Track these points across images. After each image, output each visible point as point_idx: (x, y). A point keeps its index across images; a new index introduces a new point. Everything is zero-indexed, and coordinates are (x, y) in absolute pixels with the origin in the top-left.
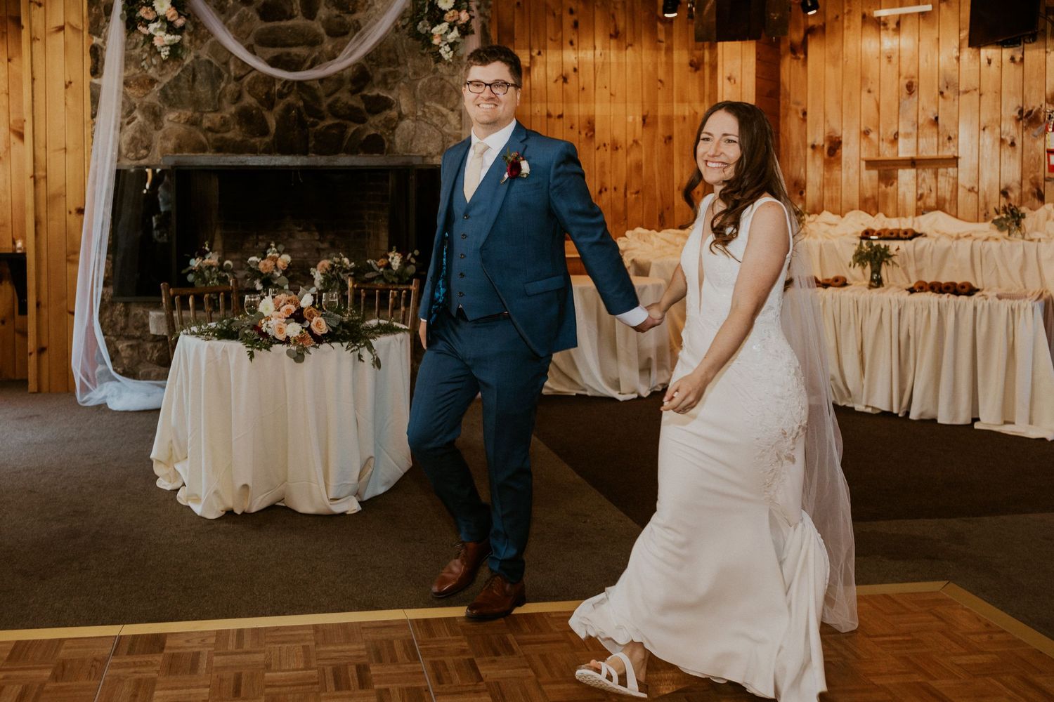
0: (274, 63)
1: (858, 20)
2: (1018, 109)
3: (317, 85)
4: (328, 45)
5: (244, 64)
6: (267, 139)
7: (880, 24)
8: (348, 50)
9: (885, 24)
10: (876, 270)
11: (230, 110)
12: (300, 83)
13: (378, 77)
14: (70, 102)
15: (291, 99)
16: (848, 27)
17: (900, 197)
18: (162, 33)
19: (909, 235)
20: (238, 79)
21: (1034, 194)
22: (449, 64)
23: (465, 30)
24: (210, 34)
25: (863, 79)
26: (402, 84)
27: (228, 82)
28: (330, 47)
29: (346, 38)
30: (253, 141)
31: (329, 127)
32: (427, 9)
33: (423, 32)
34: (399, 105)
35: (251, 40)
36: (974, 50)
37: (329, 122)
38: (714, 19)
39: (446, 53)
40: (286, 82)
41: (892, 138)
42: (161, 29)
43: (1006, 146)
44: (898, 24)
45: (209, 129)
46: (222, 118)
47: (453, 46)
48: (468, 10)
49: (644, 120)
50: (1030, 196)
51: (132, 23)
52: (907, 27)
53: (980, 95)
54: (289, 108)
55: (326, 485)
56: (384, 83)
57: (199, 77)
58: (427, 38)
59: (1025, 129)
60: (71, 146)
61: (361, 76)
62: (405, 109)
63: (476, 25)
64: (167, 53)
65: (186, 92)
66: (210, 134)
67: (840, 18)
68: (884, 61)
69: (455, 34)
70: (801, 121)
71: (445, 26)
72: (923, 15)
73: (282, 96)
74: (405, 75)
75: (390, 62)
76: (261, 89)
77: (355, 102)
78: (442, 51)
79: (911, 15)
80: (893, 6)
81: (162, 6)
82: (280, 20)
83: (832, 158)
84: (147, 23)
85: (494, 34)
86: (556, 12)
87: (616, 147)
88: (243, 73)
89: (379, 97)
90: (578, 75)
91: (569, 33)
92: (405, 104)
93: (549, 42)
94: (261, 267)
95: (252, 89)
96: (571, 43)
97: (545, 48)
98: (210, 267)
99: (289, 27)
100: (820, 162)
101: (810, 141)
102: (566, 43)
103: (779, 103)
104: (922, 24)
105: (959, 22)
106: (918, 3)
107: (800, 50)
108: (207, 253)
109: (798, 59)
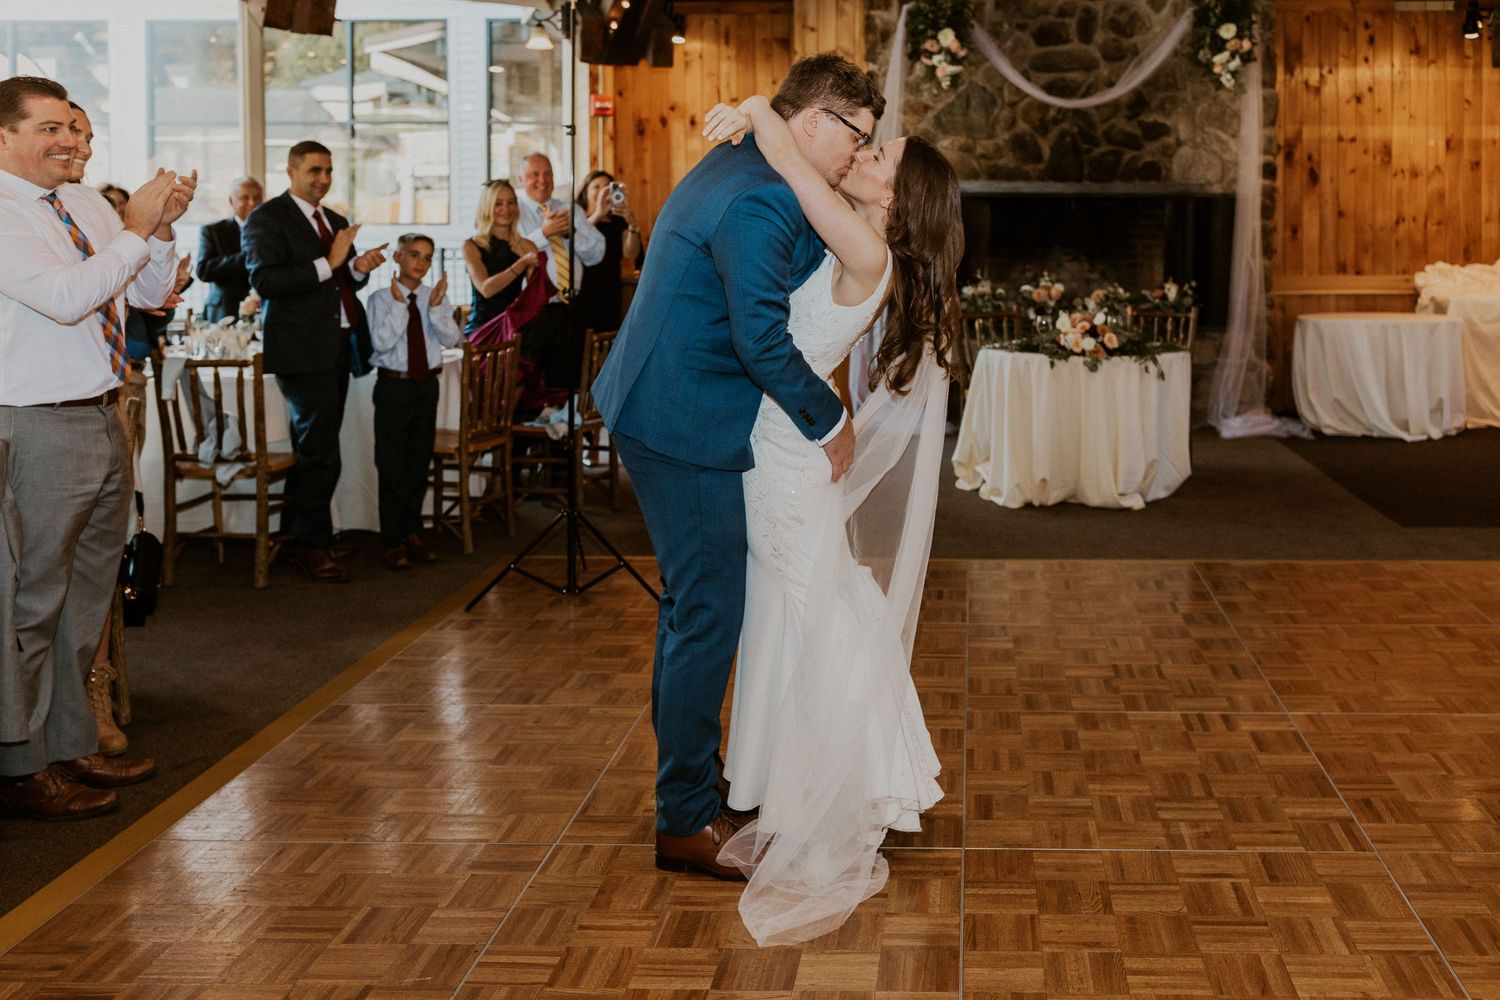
0: (1049, 89)
3: (1093, 112)
4: (1104, 70)
5: (1018, 91)
6: (1041, 166)
8: (1126, 76)
11: (1003, 137)
12: (1076, 112)
13: (1155, 102)
15: (1065, 125)
18: (944, 65)
20: (1013, 105)
22: (1229, 91)
23: (1247, 58)
24: (985, 59)
26: (1180, 110)
27: (1002, 109)
28: (1106, 72)
29: (1124, 63)
30: (1026, 168)
31: (1104, 154)
32: (1208, 38)
33: (1204, 61)
34: (1177, 131)
35: (1026, 66)
37: (1104, 148)
39: (1227, 80)
40: (1060, 110)
42: (946, 61)
45: (983, 156)
46: (996, 144)
47: (1234, 74)
48: (1251, 38)
49: (1448, 144)
51: (914, 54)
54: (1063, 135)
56: (1162, 108)
57: (974, 103)
58: (1209, 66)
61: (1138, 102)
62: (1183, 135)
63: (1258, 52)
64: (948, 83)
65: (959, 119)
66: (983, 161)
69: (1236, 63)
71: (1226, 55)
73: (1056, 122)
74: (1184, 101)
75: (1169, 87)
76: (1035, 115)
77: (1132, 128)
78: (1223, 80)
81: (946, 38)
82: (1056, 44)
84: (930, 55)
85: (1279, 51)
86: (1351, 27)
87: (1415, 174)
88: (1017, 99)
89: (1156, 124)
90: (1374, 97)
91: (1363, 49)
92: (1183, 130)
93: (1341, 59)
94: (1035, 296)
95: (1026, 115)
96: (1366, 60)
97: (1337, 66)
98: (982, 296)
99: (1064, 52)
102: (1361, 60)
108: (980, 281)
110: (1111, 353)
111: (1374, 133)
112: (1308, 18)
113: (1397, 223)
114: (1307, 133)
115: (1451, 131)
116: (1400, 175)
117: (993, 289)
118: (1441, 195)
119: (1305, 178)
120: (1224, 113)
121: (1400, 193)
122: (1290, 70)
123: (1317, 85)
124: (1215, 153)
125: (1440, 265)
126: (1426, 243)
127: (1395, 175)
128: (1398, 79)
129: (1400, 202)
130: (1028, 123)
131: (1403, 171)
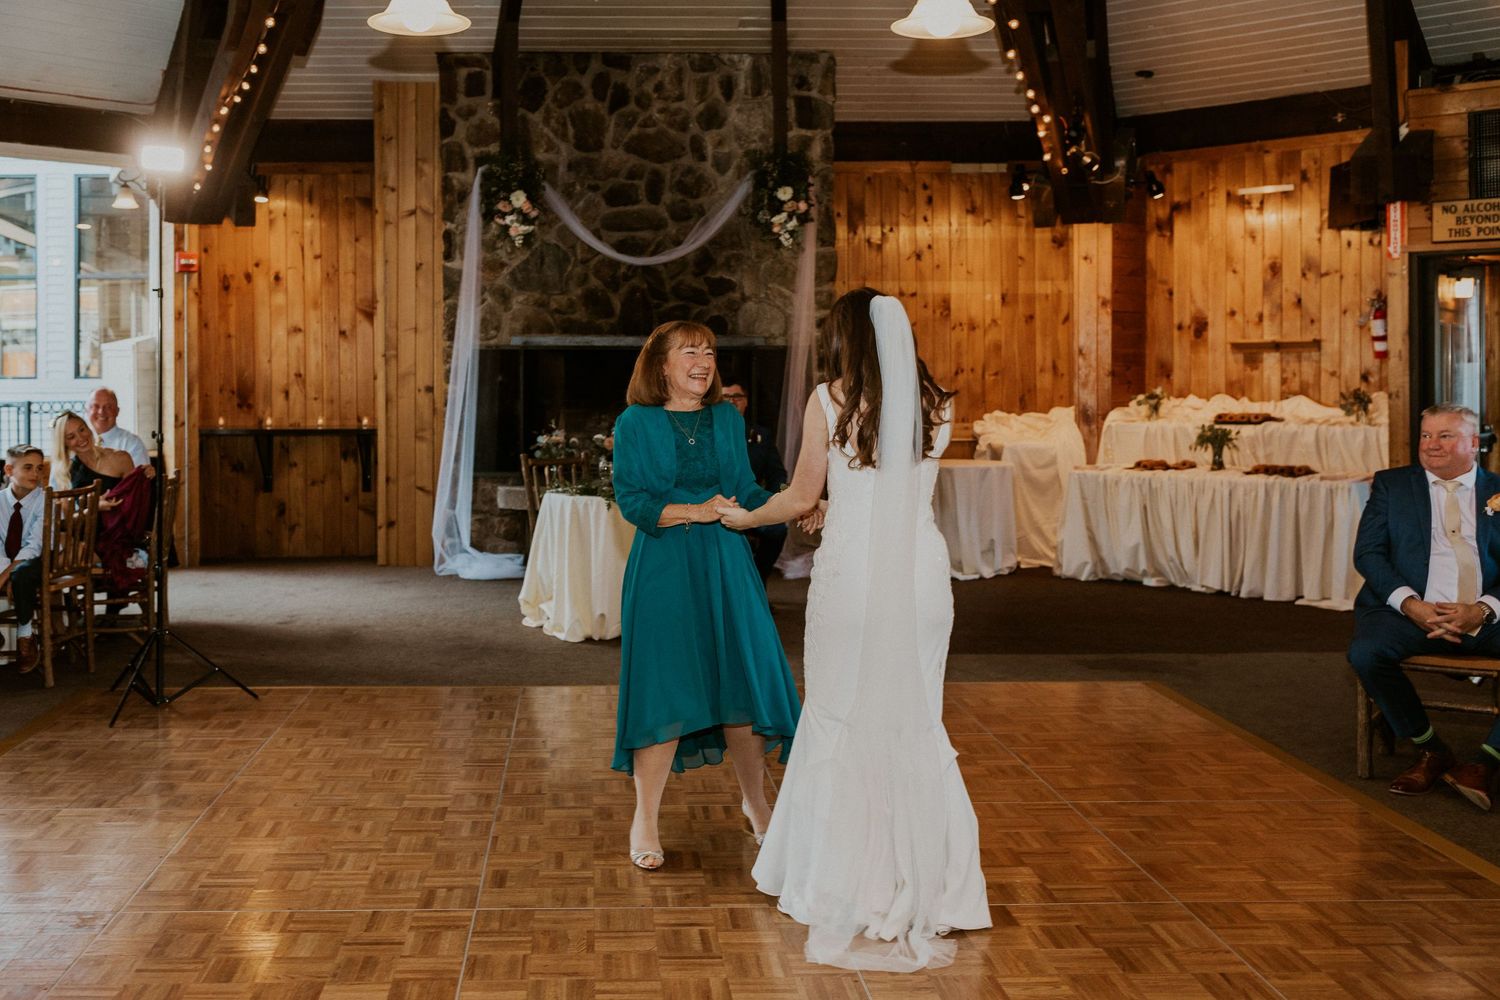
0: (620, 247)
1: (1222, 197)
3: (661, 268)
4: (672, 229)
5: (590, 249)
6: (612, 321)
7: (1244, 203)
8: (690, 238)
9: (1249, 203)
10: (1218, 453)
11: (576, 292)
12: (646, 269)
13: (721, 260)
14: (421, 283)
15: (635, 281)
16: (1214, 205)
17: (1265, 381)
18: (516, 224)
19: (1260, 419)
20: (584, 262)
22: (789, 249)
23: (804, 219)
24: (558, 219)
25: (1229, 260)
26: (745, 267)
27: (575, 266)
28: (674, 231)
29: (691, 222)
30: (598, 322)
31: (673, 310)
32: (766, 201)
33: (763, 221)
34: (742, 288)
35: (597, 224)
36: (1334, 232)
38: (1052, 206)
39: (786, 240)
40: (630, 267)
41: (1257, 319)
42: (517, 221)
44: (1262, 203)
45: (557, 311)
46: (568, 300)
47: (792, 233)
48: (807, 200)
49: (1003, 298)
51: (488, 214)
52: (1270, 206)
53: (1341, 277)
54: (634, 290)
56: (727, 266)
57: (547, 260)
58: (768, 227)
60: (421, 326)
61: (704, 259)
62: (748, 291)
63: (814, 213)
64: (521, 242)
65: (534, 275)
66: (557, 316)
67: (1205, 195)
68: (1248, 239)
69: (793, 223)
70: (1167, 301)
71: (783, 216)
72: (1286, 194)
73: (626, 278)
74: (749, 258)
75: (734, 244)
76: (607, 272)
77: (698, 284)
78: (782, 239)
79: (1274, 194)
80: (1257, 185)
81: (518, 200)
82: (626, 205)
83: (1199, 340)
84: (503, 215)
85: (840, 211)
86: (909, 187)
87: (973, 327)
88: (589, 256)
89: (722, 279)
90: (933, 254)
91: (923, 209)
92: (748, 286)
93: (901, 218)
94: (606, 444)
95: (597, 273)
96: (925, 219)
97: (897, 225)
98: (557, 444)
99: (634, 212)
100: (1187, 344)
101: (1176, 321)
102: (920, 219)
103: (1145, 282)
104: (1285, 204)
105: (1321, 201)
106: (1280, 183)
107: (1166, 227)
108: (554, 430)
109: (1164, 236)
111: (933, 288)
112: (869, 179)
113: (957, 373)
115: (1005, 287)
116: (958, 328)
117: (567, 438)
118: (997, 347)
120: (786, 269)
121: (959, 345)
122: (853, 228)
123: (879, 242)
124: (778, 307)
125: (997, 413)
126: (984, 393)
127: (954, 328)
128: (955, 236)
129: (959, 354)
130: (600, 279)
131: (961, 324)
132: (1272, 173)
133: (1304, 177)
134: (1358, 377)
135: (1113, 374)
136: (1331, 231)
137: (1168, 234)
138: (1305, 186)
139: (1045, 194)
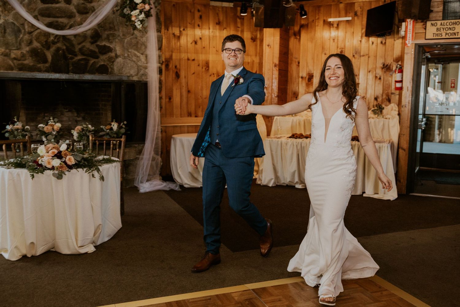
0: (49, 25)
1: (321, 22)
2: (383, 64)
3: (73, 38)
4: (78, 18)
5: (33, 25)
6: (47, 65)
7: (330, 25)
8: (88, 21)
9: (333, 25)
11: (26, 49)
12: (64, 37)
13: (104, 36)
15: (59, 45)
16: (318, 25)
20: (30, 33)
21: (387, 99)
22: (140, 31)
23: (148, 14)
25: (323, 48)
26: (117, 40)
27: (24, 35)
28: (79, 19)
29: (88, 15)
30: (39, 65)
31: (80, 60)
32: (128, 3)
33: (127, 14)
34: (115, 50)
35: (36, 13)
36: (367, 38)
37: (79, 57)
38: (263, 17)
39: (138, 25)
40: (57, 36)
43: (377, 79)
44: (338, 25)
45: (15, 59)
46: (21, 53)
47: (141, 21)
48: (149, 4)
50: (385, 100)
52: (341, 26)
53: (369, 57)
54: (58, 50)
55: (77, 240)
56: (108, 39)
57: (8, 31)
58: (129, 17)
59: (385, 72)
61: (96, 35)
62: (118, 53)
63: (153, 12)
65: (1, 38)
66: (15, 61)
67: (315, 21)
68: (332, 41)
69: (142, 16)
70: (297, 66)
71: (137, 12)
72: (348, 21)
73: (54, 43)
74: (119, 36)
75: (111, 29)
76: (43, 39)
77: (93, 48)
78: (136, 24)
79: (343, 21)
80: (336, 17)
82: (52, 3)
83: (310, 83)
85: (162, 19)
86: (192, 10)
88: (32, 30)
89: (105, 46)
90: (202, 41)
91: (198, 21)
92: (119, 50)
93: (189, 25)
94: (45, 129)
95: (37, 39)
96: (199, 26)
97: (187, 27)
98: (17, 130)
99: (57, 8)
100: (304, 84)
101: (301, 75)
102: (196, 25)
103: (288, 57)
104: (347, 26)
105: (362, 25)
106: (346, 16)
107: (298, 34)
108: (16, 122)
109: (297, 38)
110: (70, 167)
111: (202, 57)
112: (174, 5)
114: (174, 56)
116: (212, 76)
117: (23, 126)
119: (174, 76)
120: (138, 42)
122: (167, 28)
123: (178, 35)
124: (134, 62)
128: (211, 35)
130: (39, 42)
131: (213, 74)
132: (343, 12)
133: (356, 14)
134: (373, 99)
135: (278, 96)
136: (366, 37)
137: (298, 37)
138: (356, 18)
139: (261, 10)
